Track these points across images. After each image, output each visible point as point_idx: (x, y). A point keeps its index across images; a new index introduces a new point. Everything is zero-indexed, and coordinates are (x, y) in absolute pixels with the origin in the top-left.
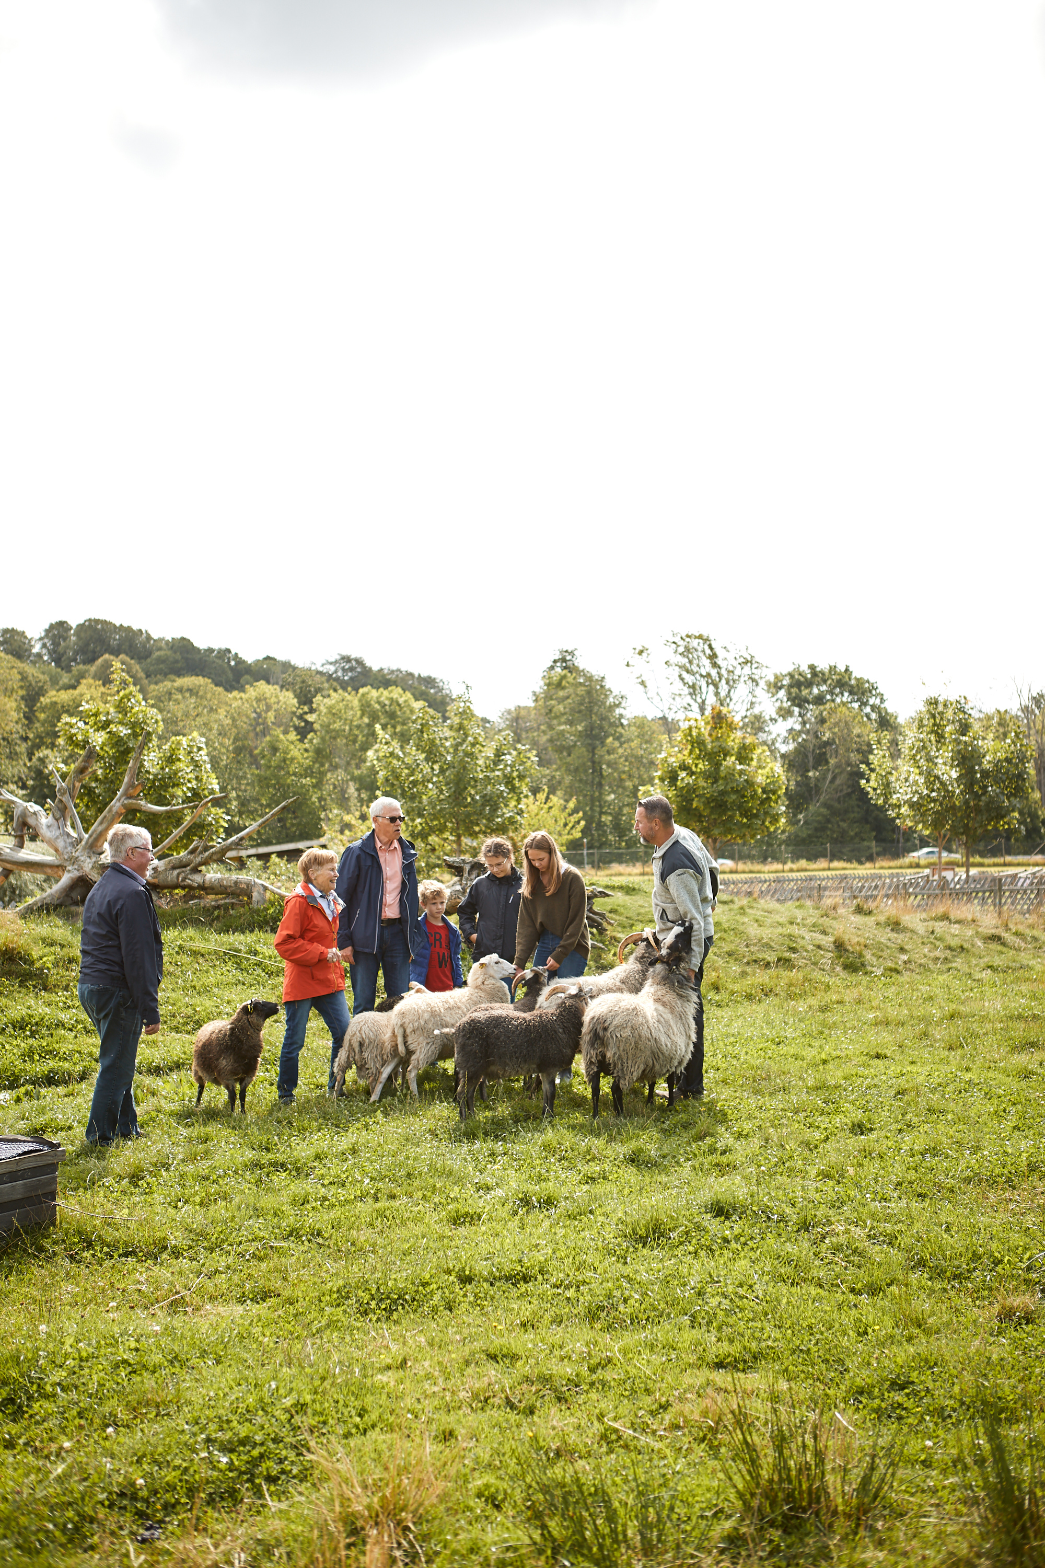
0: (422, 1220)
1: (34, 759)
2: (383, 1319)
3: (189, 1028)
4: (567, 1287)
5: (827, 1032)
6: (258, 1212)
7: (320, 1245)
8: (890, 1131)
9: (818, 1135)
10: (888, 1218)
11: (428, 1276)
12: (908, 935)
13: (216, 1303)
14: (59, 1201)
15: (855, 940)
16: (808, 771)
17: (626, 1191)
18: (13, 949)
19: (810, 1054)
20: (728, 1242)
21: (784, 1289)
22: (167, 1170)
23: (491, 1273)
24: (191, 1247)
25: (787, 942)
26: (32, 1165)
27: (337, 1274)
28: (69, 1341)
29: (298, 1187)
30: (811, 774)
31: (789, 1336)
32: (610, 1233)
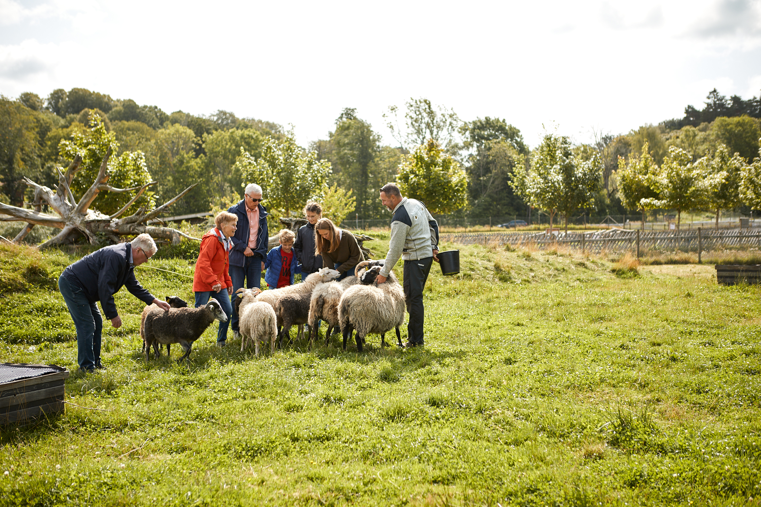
0: (270, 410)
1: (45, 168)
2: (250, 461)
3: (137, 311)
4: (351, 443)
5: (491, 312)
6: (178, 406)
7: (214, 423)
8: (525, 362)
9: (487, 365)
10: (526, 406)
11: (274, 438)
12: (535, 262)
13: (156, 454)
14: (66, 401)
15: (506, 265)
16: (480, 177)
17: (383, 394)
18: (36, 267)
19: (482, 324)
20: (439, 419)
21: (469, 443)
22: (127, 385)
23: (309, 436)
24: (141, 425)
25: (469, 265)
26: (50, 380)
27: (223, 438)
28: (73, 473)
29: (201, 393)
30: (482, 178)
31: (472, 467)
32: (374, 415)
